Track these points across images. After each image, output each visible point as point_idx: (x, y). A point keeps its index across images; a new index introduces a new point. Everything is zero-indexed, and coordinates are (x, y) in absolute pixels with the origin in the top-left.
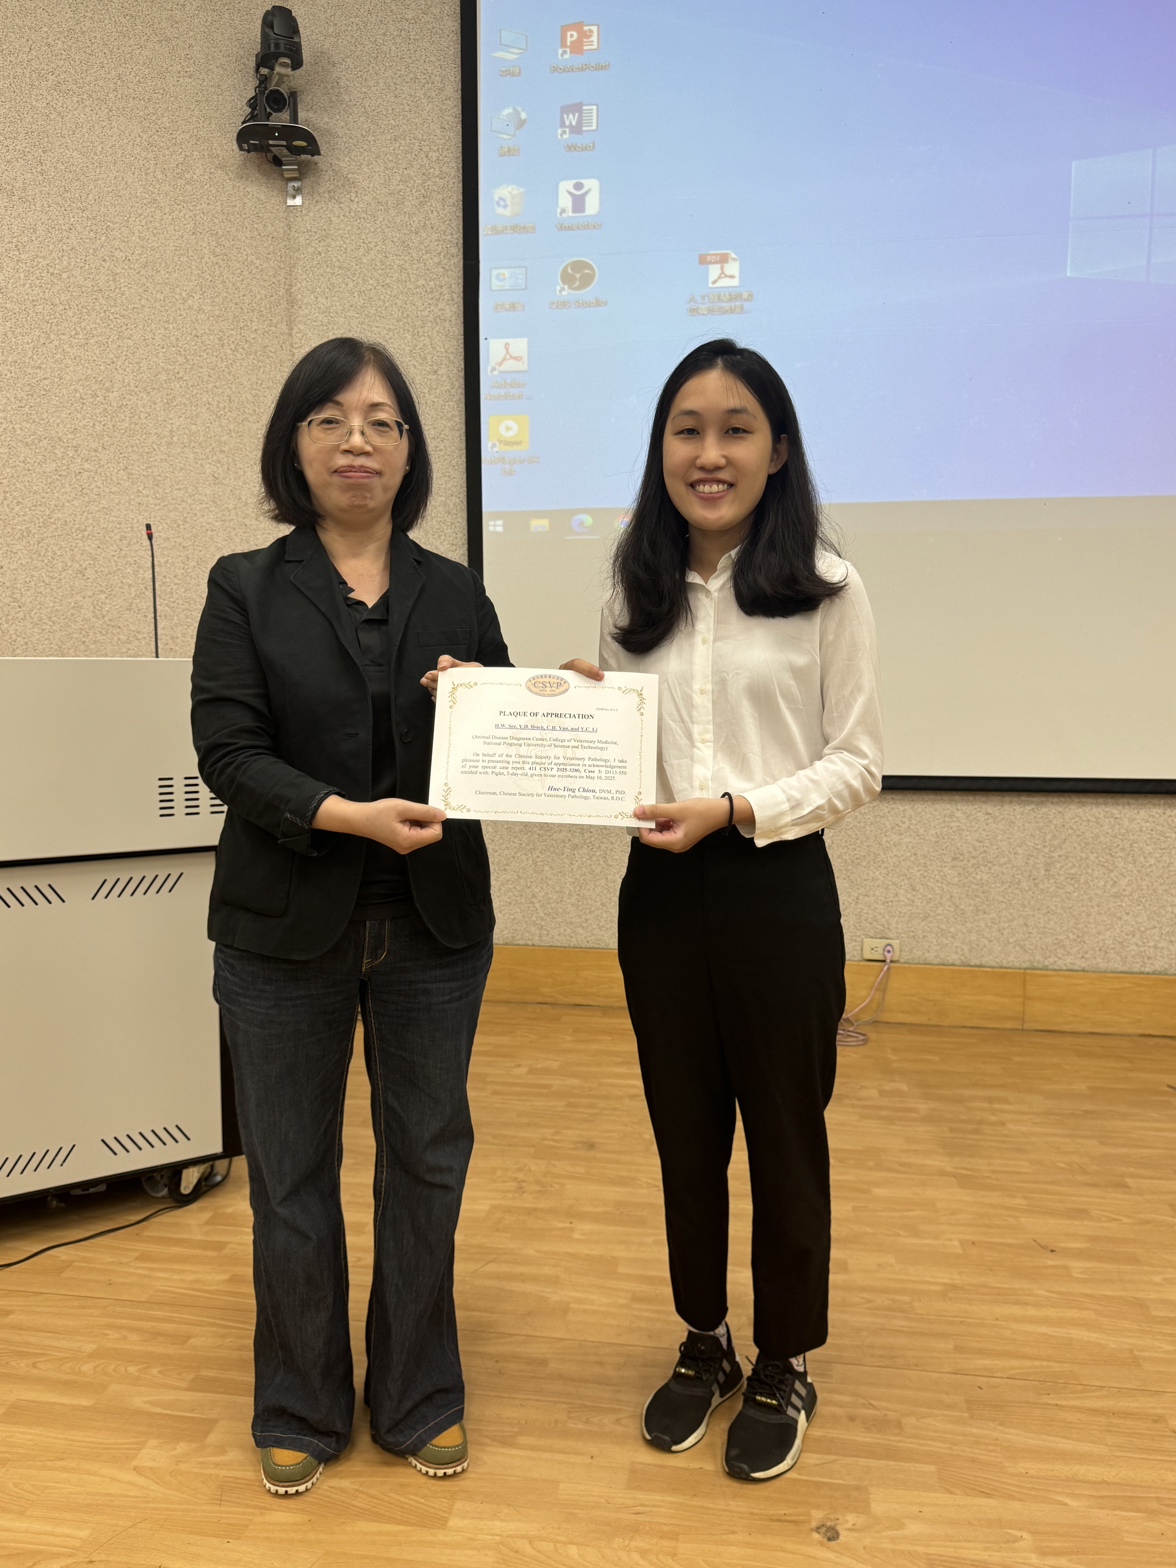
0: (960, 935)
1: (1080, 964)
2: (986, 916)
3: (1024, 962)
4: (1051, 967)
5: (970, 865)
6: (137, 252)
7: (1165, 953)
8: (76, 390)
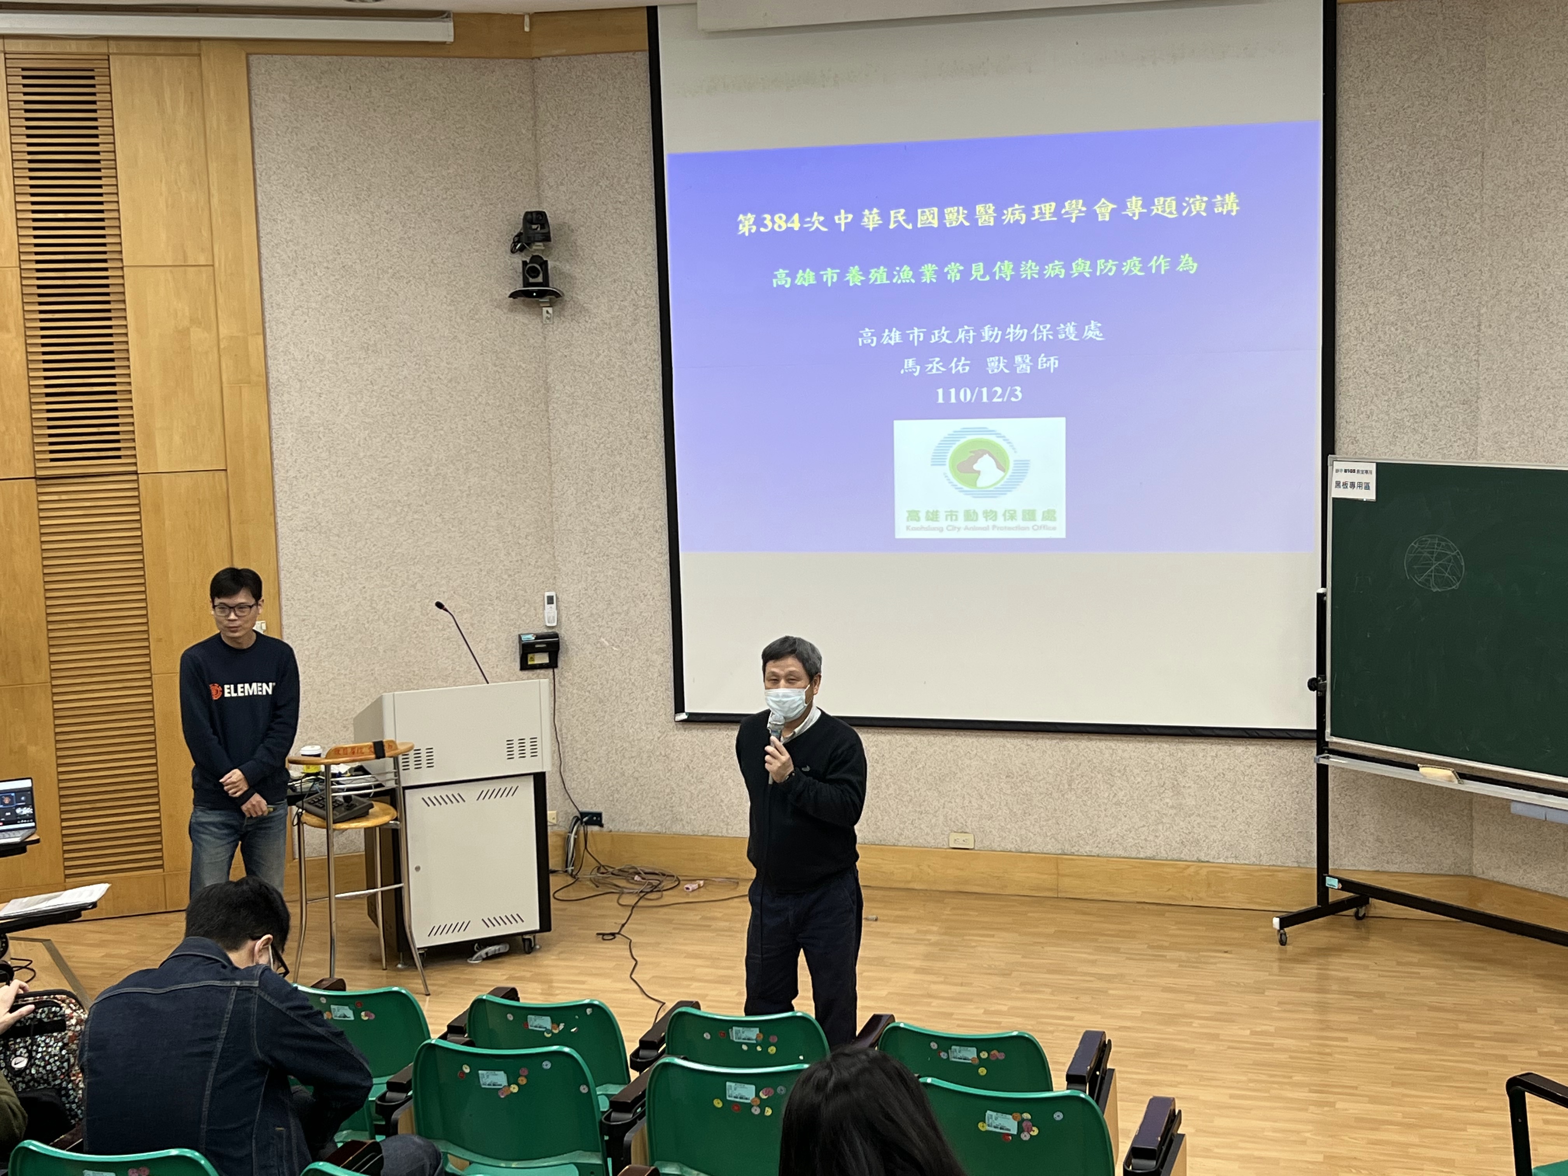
0: (1014, 830)
1: (1096, 851)
2: (1030, 817)
3: (1058, 849)
4: (1076, 853)
6: (445, 372)
7: (1153, 844)
8: (408, 468)
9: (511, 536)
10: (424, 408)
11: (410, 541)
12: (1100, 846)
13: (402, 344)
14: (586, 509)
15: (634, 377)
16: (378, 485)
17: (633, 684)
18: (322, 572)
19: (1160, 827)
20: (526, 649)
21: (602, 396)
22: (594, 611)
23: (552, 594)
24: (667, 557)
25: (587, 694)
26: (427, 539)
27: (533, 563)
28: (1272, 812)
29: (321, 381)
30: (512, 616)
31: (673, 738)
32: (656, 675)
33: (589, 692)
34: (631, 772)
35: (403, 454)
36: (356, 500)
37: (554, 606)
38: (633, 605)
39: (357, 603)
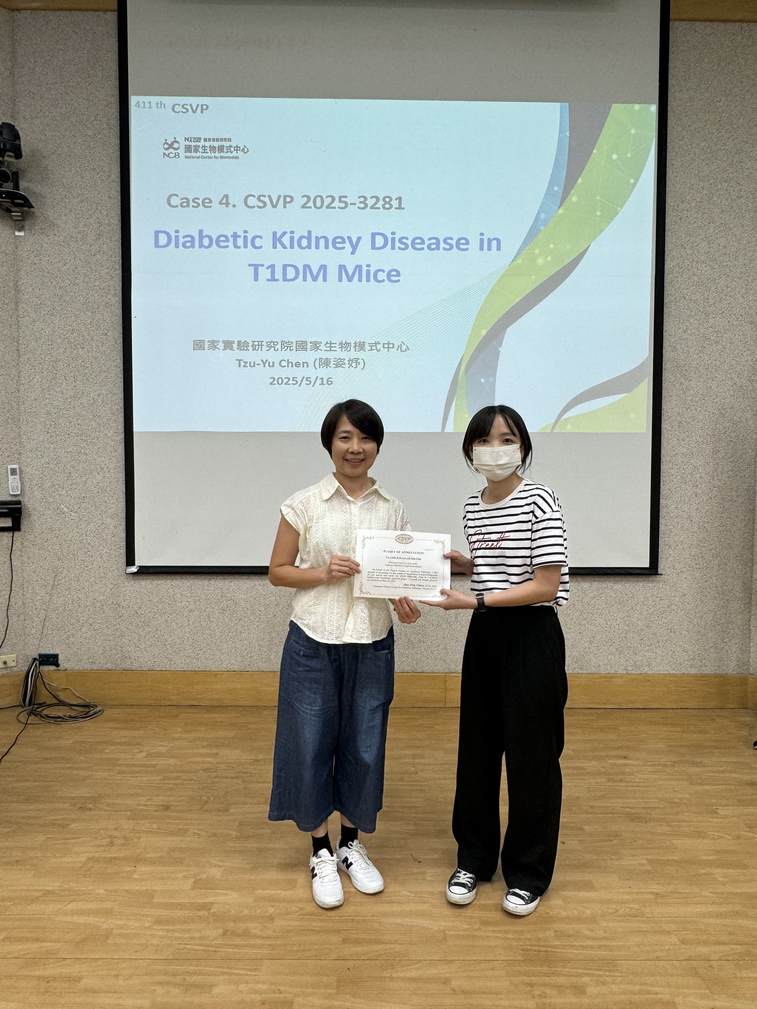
3: (445, 669)
14: (50, 394)
17: (89, 544)
21: (68, 298)
22: (55, 482)
23: (15, 467)
24: (122, 436)
31: (124, 589)
32: (110, 536)
33: (49, 551)
34: (85, 619)
37: (17, 477)
38: (90, 477)
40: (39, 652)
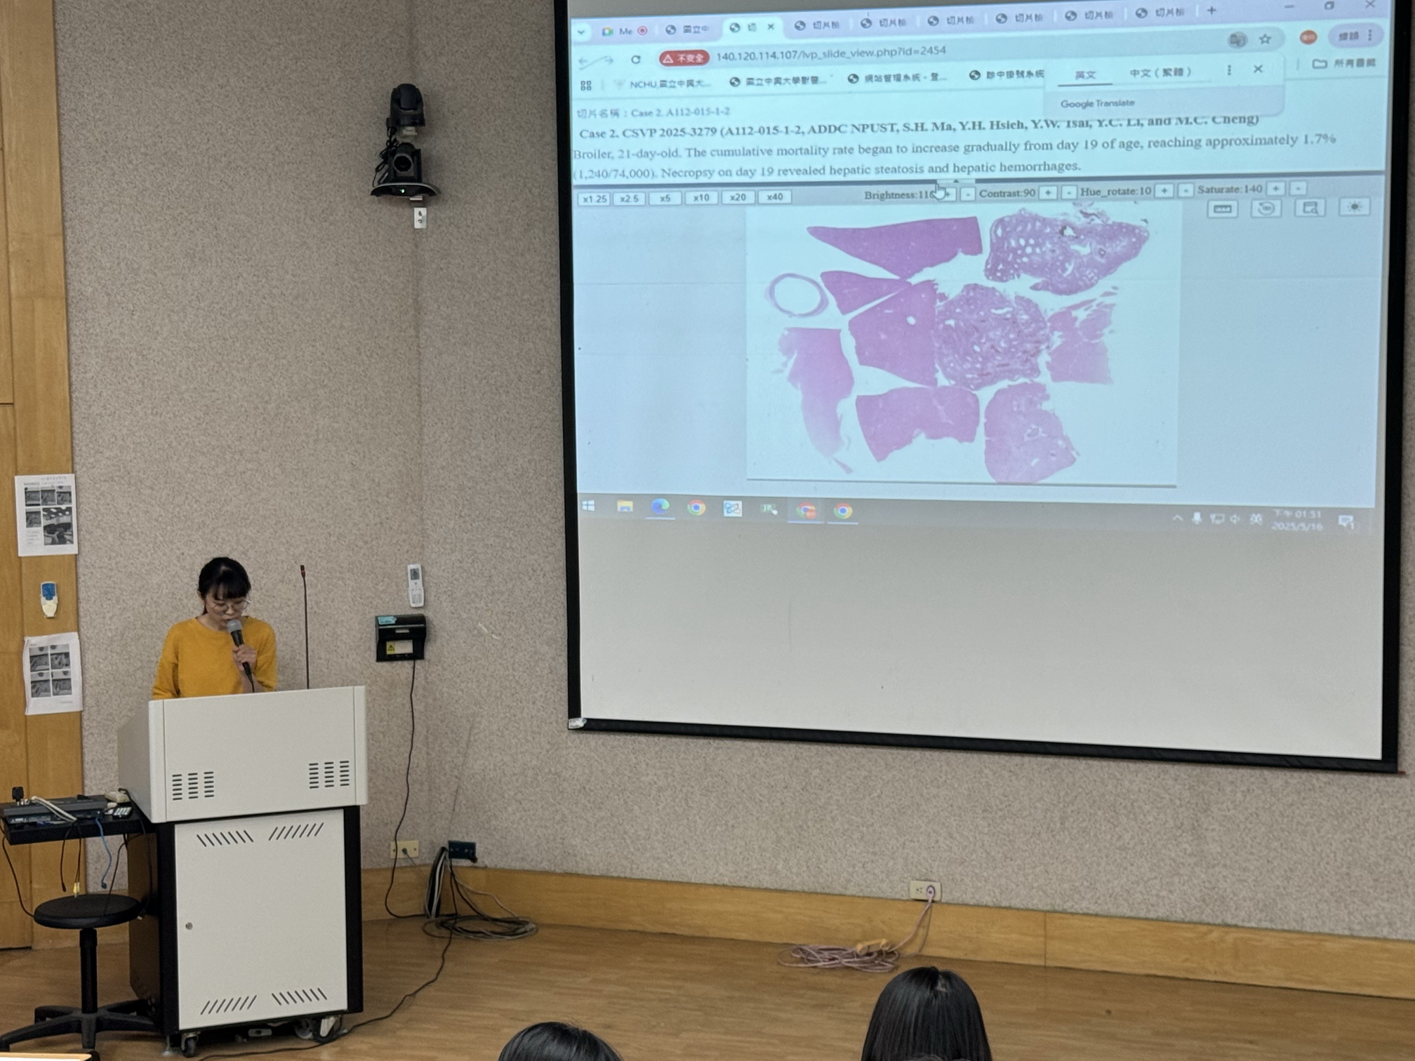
0: (991, 878)
1: (1094, 909)
2: (1012, 862)
3: (1047, 905)
4: (1069, 911)
5: (997, 817)
6: (290, 287)
7: (1167, 901)
8: (242, 406)
9: (368, 492)
10: (263, 331)
11: (241, 497)
12: (1099, 902)
13: (236, 250)
14: (462, 460)
15: (526, 296)
16: (204, 426)
17: (517, 682)
18: (131, 533)
19: (1176, 879)
20: (385, 635)
21: (486, 319)
22: (471, 590)
23: (417, 566)
24: (562, 523)
25: (460, 693)
26: (263, 495)
27: (395, 527)
28: (1319, 864)
29: (134, 295)
30: (368, 594)
31: (565, 752)
32: (546, 671)
33: (462, 691)
34: (512, 793)
35: (235, 388)
36: (174, 444)
37: (419, 581)
38: (518, 583)
39: (173, 573)
40: (450, 839)
